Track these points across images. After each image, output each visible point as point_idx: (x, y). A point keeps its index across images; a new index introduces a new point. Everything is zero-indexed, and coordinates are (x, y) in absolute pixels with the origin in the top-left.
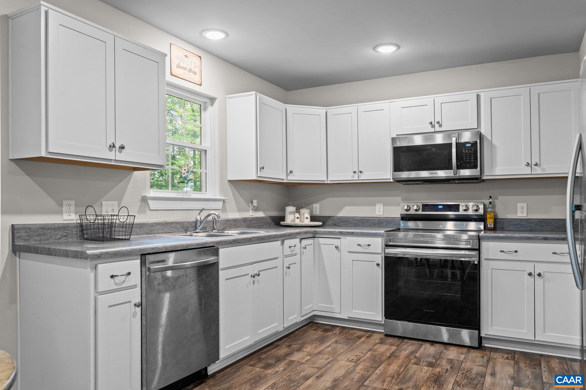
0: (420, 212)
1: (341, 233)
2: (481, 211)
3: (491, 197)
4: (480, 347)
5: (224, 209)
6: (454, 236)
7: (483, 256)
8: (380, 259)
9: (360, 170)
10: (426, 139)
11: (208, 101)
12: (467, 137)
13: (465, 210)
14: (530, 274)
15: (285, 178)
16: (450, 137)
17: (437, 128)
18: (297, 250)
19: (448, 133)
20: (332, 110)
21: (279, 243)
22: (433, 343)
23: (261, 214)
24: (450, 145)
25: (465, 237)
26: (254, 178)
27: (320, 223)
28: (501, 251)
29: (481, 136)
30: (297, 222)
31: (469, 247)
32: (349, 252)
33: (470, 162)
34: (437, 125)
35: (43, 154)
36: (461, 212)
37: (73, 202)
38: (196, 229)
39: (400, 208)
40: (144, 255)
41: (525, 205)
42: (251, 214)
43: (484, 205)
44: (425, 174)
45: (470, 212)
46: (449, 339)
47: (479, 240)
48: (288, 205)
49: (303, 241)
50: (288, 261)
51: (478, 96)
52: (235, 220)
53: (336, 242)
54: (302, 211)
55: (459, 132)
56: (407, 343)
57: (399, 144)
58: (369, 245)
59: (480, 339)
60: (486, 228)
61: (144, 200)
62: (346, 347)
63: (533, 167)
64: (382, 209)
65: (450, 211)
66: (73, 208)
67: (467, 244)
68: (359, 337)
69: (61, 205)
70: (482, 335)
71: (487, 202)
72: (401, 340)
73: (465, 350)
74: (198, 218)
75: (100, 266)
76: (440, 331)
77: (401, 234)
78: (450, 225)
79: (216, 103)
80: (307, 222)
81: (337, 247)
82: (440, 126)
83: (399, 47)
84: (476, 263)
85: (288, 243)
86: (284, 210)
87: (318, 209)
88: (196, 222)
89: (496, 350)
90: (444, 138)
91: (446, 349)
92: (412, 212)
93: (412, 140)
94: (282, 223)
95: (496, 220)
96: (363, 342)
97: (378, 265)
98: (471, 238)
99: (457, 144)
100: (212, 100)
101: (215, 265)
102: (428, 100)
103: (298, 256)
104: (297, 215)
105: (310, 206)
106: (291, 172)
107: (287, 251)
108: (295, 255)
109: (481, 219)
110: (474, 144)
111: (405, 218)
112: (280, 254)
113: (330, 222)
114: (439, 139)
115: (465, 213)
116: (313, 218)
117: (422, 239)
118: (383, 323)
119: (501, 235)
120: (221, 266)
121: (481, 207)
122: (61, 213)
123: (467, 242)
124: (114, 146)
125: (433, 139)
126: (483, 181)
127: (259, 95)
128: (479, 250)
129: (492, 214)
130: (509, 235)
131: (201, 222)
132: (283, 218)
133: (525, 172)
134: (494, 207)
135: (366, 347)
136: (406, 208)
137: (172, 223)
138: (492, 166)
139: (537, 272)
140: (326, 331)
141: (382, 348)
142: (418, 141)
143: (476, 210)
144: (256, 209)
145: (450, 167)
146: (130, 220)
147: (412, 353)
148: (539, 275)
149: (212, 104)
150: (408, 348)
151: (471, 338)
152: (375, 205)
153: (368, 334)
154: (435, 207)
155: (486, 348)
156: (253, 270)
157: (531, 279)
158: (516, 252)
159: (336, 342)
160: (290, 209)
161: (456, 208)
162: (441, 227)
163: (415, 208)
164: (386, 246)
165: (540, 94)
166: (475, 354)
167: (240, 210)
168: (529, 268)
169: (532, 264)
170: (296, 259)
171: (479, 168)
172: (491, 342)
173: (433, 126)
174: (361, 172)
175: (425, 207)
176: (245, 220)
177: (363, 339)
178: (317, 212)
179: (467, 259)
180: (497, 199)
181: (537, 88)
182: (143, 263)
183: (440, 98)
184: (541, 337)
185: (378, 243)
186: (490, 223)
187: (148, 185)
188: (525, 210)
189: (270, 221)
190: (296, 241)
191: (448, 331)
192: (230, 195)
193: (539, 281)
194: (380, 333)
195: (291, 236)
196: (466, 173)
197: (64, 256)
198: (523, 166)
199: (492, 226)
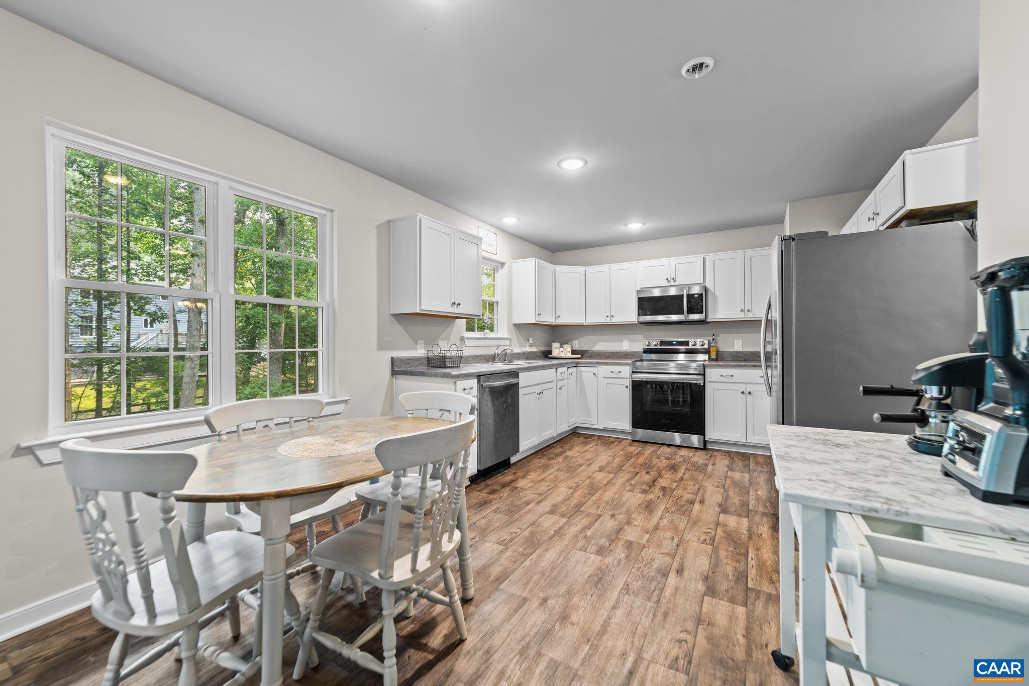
0: (658, 347)
1: (598, 363)
2: (706, 346)
3: (714, 335)
4: (705, 448)
5: (510, 345)
6: (685, 364)
7: (707, 379)
8: (628, 383)
9: (612, 315)
10: (662, 291)
11: (500, 265)
12: (696, 290)
13: (694, 345)
14: (743, 393)
15: (553, 321)
16: (682, 290)
17: (672, 283)
18: (566, 375)
19: (681, 287)
20: (590, 269)
21: (554, 370)
22: (669, 445)
23: (534, 349)
24: (682, 296)
25: (694, 365)
26: (534, 322)
27: (580, 356)
28: (721, 376)
29: (706, 289)
30: (562, 355)
31: (696, 372)
32: (604, 377)
33: (697, 309)
34: (672, 281)
35: (418, 311)
36: (690, 347)
37: (423, 341)
38: (494, 360)
39: (642, 343)
40: (479, 376)
41: (740, 341)
42: (528, 349)
43: (709, 341)
44: (661, 318)
45: (698, 347)
46: (681, 443)
47: (704, 367)
48: (554, 342)
49: (569, 369)
50: (560, 384)
51: (704, 259)
52: (518, 354)
53: (594, 370)
54: (565, 346)
55: (689, 286)
56: (649, 446)
57: (642, 295)
58: (620, 372)
59: (705, 442)
60: (710, 359)
61: (462, 339)
62: (604, 448)
63: (746, 312)
64: (628, 345)
65: (682, 346)
66: (423, 345)
67: (695, 371)
68: (613, 442)
69: (416, 344)
70: (707, 439)
71: (711, 338)
72: (644, 444)
73: (694, 450)
74: (496, 352)
75: (458, 383)
76: (674, 436)
77: (645, 364)
78: (681, 357)
79: (506, 267)
80: (569, 355)
81: (594, 374)
82: (675, 281)
83: (644, 224)
84: (702, 384)
85: (560, 370)
86: (551, 346)
87: (577, 345)
88: (494, 355)
89: (717, 450)
90: (677, 291)
91: (679, 449)
92: (652, 347)
93: (651, 293)
94: (550, 356)
95: (718, 352)
96: (617, 445)
97: (627, 387)
98: (699, 366)
99: (688, 295)
100: (503, 264)
101: (517, 384)
102: (665, 261)
103: (566, 380)
104: (562, 350)
105: (570, 343)
106: (558, 317)
107: (559, 376)
108: (564, 379)
109: (707, 352)
110: (701, 295)
111: (647, 351)
112: (554, 378)
113: (586, 355)
114: (673, 292)
115: (694, 347)
116: (573, 352)
117: (660, 367)
118: (631, 431)
119: (721, 363)
120: (520, 386)
121: (706, 342)
122: (416, 349)
123: (696, 369)
124: (455, 304)
125: (668, 291)
126: (708, 322)
127: (538, 260)
128: (704, 375)
129: (715, 348)
130: (727, 363)
131: (498, 355)
132: (550, 352)
133: (740, 316)
134: (716, 343)
135: (619, 448)
136: (647, 343)
137: (479, 356)
138: (714, 312)
139: (748, 391)
140: (587, 438)
141: (632, 449)
142: (656, 293)
143: (702, 345)
144: (531, 346)
145: (683, 313)
146: (459, 354)
147: (654, 452)
148: (750, 393)
149: (502, 267)
150: (650, 449)
151: (699, 441)
152: (623, 342)
153: (619, 440)
154: (670, 343)
155: (709, 449)
156: (538, 389)
157: (743, 396)
158: (732, 376)
159: (596, 445)
160: (556, 345)
161: (687, 343)
162: (674, 358)
163: (654, 343)
164: (633, 372)
165: (752, 258)
166: (700, 453)
167: (520, 346)
168: (742, 388)
169: (744, 385)
170: (564, 382)
171: (704, 313)
172: (714, 445)
173: (669, 282)
174: (612, 316)
175: (662, 343)
176: (524, 353)
177: (616, 443)
178: (576, 348)
179: (695, 382)
180: (719, 336)
181: (750, 253)
182: (479, 382)
183: (674, 260)
184: (751, 440)
185: (626, 371)
186: (713, 355)
187: (465, 329)
188: (741, 345)
189: (540, 354)
190: (564, 369)
191: (680, 436)
192: (514, 335)
193: (749, 397)
194: (628, 439)
195: (562, 365)
196: (695, 317)
197: (434, 376)
198: (739, 311)
199: (715, 357)
